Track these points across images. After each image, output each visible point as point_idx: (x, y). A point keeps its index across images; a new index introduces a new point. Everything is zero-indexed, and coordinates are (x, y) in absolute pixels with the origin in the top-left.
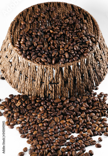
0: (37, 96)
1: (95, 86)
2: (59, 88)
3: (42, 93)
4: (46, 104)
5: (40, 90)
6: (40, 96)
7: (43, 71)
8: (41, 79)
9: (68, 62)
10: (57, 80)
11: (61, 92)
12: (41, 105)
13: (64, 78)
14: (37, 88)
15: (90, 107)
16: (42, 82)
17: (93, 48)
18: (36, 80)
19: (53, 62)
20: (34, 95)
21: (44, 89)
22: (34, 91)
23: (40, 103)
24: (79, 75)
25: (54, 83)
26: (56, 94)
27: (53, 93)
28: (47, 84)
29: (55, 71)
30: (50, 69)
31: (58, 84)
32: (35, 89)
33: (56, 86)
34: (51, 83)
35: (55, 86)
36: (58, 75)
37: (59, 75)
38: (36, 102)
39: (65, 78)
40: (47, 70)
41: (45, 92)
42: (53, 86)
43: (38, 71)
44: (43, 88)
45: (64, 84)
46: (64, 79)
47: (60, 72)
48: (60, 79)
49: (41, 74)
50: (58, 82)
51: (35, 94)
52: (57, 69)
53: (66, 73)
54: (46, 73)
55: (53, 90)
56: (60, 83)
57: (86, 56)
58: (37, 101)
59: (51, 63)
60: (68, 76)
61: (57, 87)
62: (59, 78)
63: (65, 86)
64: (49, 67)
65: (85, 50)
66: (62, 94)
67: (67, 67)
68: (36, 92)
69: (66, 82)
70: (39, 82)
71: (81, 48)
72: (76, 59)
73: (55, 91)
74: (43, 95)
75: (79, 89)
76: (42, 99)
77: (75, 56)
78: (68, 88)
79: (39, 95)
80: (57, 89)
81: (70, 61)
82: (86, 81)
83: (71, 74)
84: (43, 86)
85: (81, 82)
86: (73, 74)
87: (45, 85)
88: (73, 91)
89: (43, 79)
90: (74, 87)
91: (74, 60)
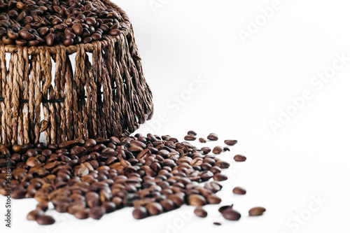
1: (138, 121)
2: (65, 112)
3: (22, 130)
5: (17, 123)
6: (17, 142)
7: (25, 64)
8: (21, 90)
9: (82, 42)
11: (72, 123)
13: (76, 84)
14: (8, 122)
15: (149, 146)
19: (49, 42)
21: (29, 120)
24: (107, 81)
25: (53, 101)
26: (58, 132)
27: (53, 127)
28: (38, 102)
29: (55, 67)
30: (44, 55)
31: (62, 104)
32: (3, 125)
33: (57, 107)
34: (44, 100)
35: (55, 108)
36: (62, 74)
37: (65, 74)
39: (78, 85)
40: (34, 63)
41: (31, 127)
42: (51, 108)
43: (11, 70)
44: (25, 117)
45: (78, 101)
46: (77, 87)
47: (68, 68)
48: (67, 87)
49: (21, 74)
50: (62, 96)
51: (4, 139)
52: (60, 57)
53: (81, 71)
54: (32, 73)
55: (52, 120)
56: (69, 98)
57: (116, 35)
58: (15, 148)
59: (44, 43)
60: (86, 79)
61: (59, 110)
62: (64, 85)
63: (80, 109)
64: (40, 50)
65: (110, 26)
66: (73, 130)
67: (83, 52)
68: (6, 133)
69: (81, 96)
70: (15, 100)
72: (97, 37)
73: (57, 124)
74: (26, 135)
75: (109, 118)
76: (25, 147)
77: (94, 33)
78: (86, 113)
79: (13, 141)
80: (60, 116)
81: (85, 42)
82: (122, 102)
83: (91, 74)
84: (25, 110)
85: (112, 101)
86: (95, 73)
87: (31, 106)
88: (96, 122)
89: (26, 89)
90: (99, 112)
91: (93, 40)
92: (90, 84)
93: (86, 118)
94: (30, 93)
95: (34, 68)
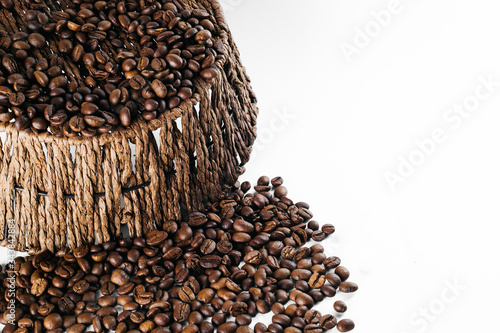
0: (87, 245)
1: (240, 162)
2: (151, 197)
3: (100, 227)
4: (125, 260)
5: (93, 220)
6: (94, 239)
7: (96, 157)
8: (94, 186)
9: (168, 108)
10: (142, 177)
11: (160, 206)
12: (112, 268)
13: (162, 161)
14: (81, 220)
15: (258, 228)
16: (97, 195)
17: (220, 50)
18: (78, 192)
19: (125, 119)
20: (75, 244)
21: (108, 215)
22: (73, 230)
23: (104, 261)
24: (202, 142)
25: (135, 187)
26: (144, 221)
27: (137, 219)
28: (116, 195)
29: (136, 149)
30: (121, 143)
31: (146, 188)
32: (76, 224)
33: (141, 193)
34: (125, 190)
35: (138, 195)
36: (145, 158)
37: (147, 156)
38: (92, 264)
39: (166, 162)
40: (107, 151)
41: (110, 221)
42: (134, 196)
43: (78, 162)
44: (102, 212)
45: (166, 182)
46: (164, 165)
47: (151, 147)
48: (152, 170)
49: (93, 168)
50: (146, 180)
51: (78, 239)
52: (142, 141)
53: (168, 145)
54: (106, 163)
55: (136, 209)
56: (154, 181)
57: (210, 79)
58: (96, 258)
59: (118, 126)
60: (174, 152)
61: (144, 196)
62: (148, 167)
63: (168, 186)
64: (114, 139)
65: (201, 62)
66: (162, 212)
67: (170, 125)
68: (80, 232)
69: (170, 173)
70: (88, 197)
71: (187, 59)
72: (187, 93)
73: (142, 211)
74: (105, 233)
75: (205, 183)
76: (106, 247)
77: (182, 86)
78: (177, 190)
79: (89, 239)
80: (145, 202)
81: (171, 105)
82: (220, 155)
83: (180, 146)
84: (101, 204)
85: (208, 162)
86: (187, 142)
87: (109, 201)
88: (190, 195)
89: (100, 182)
90: (193, 182)
91: (182, 100)
92: (180, 157)
93: (176, 195)
94: (106, 186)
95: (108, 157)
